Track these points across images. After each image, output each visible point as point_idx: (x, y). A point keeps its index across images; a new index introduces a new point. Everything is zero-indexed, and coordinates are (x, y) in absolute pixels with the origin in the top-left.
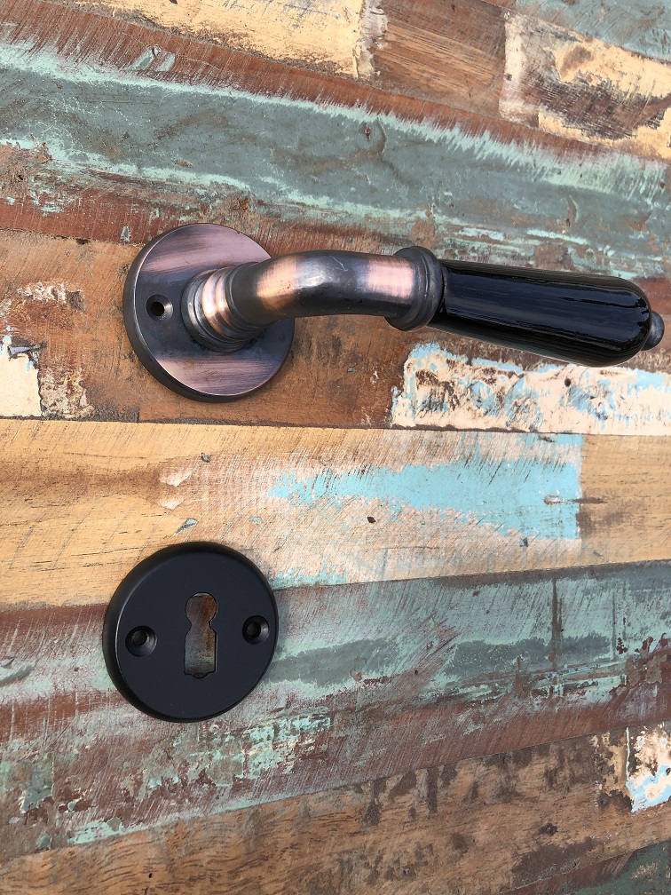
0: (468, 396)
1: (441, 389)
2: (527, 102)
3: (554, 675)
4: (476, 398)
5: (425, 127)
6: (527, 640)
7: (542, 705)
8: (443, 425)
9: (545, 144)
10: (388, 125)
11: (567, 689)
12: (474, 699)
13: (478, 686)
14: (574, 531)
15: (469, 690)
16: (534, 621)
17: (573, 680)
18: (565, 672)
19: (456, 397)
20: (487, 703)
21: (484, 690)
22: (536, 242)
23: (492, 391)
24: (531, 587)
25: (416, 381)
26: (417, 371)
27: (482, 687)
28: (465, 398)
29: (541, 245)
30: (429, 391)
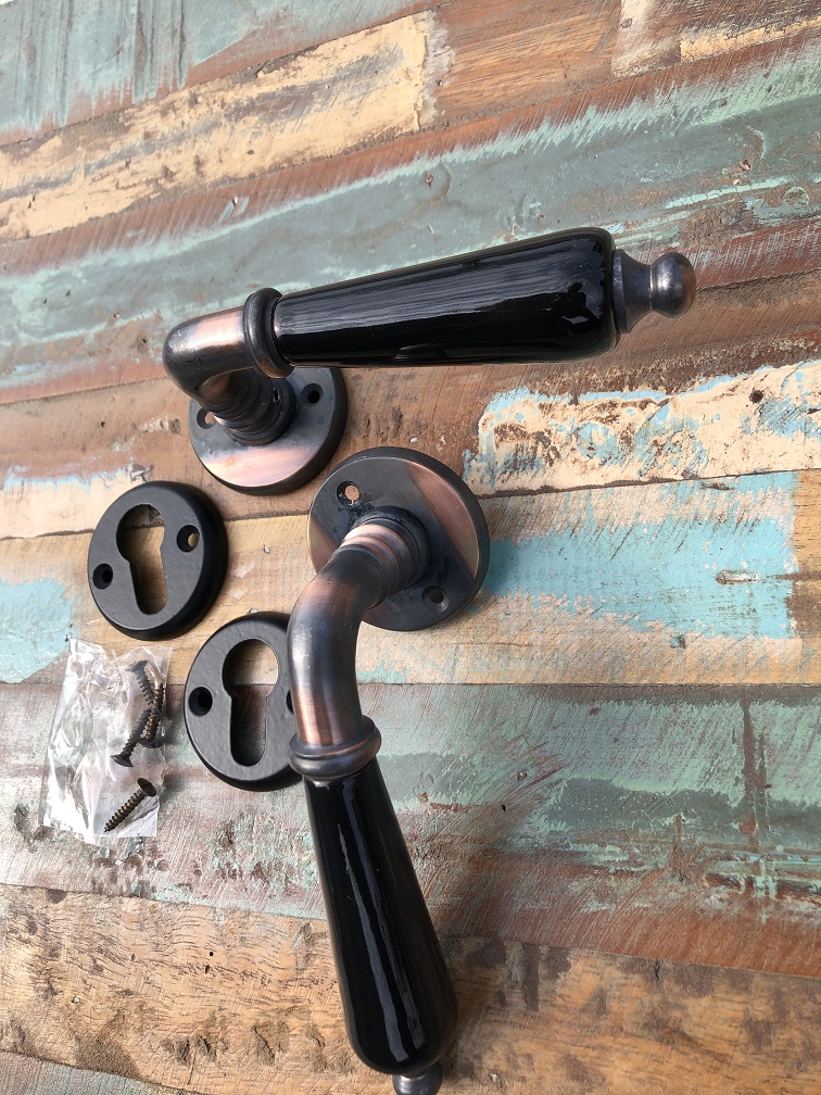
0: (574, 444)
1: (531, 443)
2: (660, 38)
3: (753, 858)
4: (586, 445)
5: (500, 143)
6: (692, 793)
7: (730, 903)
8: (535, 486)
9: (693, 78)
10: (454, 162)
11: (783, 888)
12: (596, 864)
13: (603, 845)
14: (785, 626)
15: (586, 848)
16: (705, 764)
17: (800, 875)
18: (778, 857)
19: (554, 449)
20: (619, 874)
21: (612, 853)
22: (683, 215)
23: (612, 432)
24: (696, 711)
25: (494, 438)
26: (496, 425)
27: (609, 848)
28: (569, 448)
29: (692, 215)
30: (514, 447)
